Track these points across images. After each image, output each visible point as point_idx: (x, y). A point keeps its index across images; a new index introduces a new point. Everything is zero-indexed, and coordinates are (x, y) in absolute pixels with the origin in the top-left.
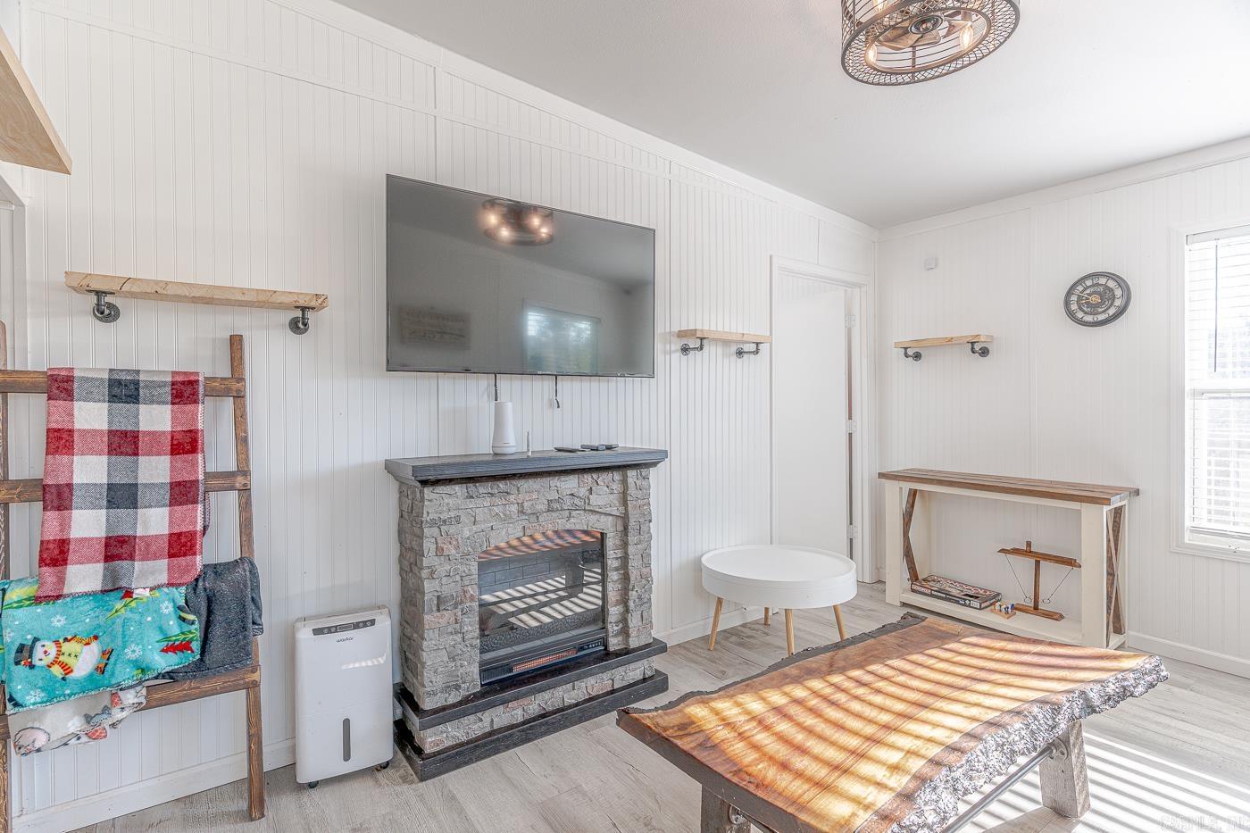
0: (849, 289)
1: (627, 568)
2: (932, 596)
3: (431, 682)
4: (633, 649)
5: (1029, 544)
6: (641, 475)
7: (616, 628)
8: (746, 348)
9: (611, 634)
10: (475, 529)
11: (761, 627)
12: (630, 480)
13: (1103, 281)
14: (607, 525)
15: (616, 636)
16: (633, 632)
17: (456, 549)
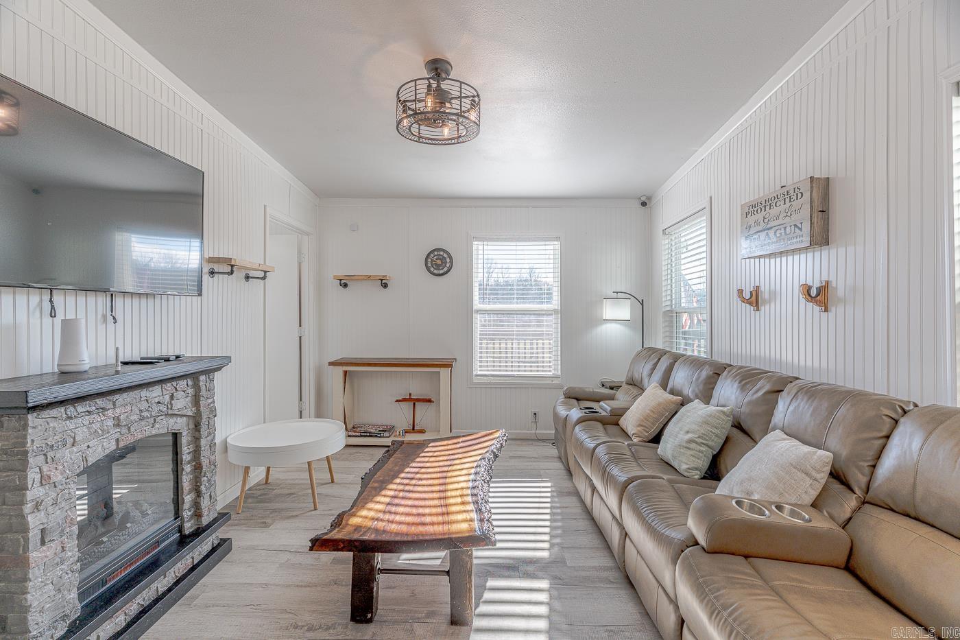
0: (300, 235)
1: (199, 458)
2: (361, 436)
3: (37, 624)
4: (206, 526)
5: (410, 394)
6: (209, 378)
7: (189, 514)
8: (252, 274)
9: (186, 520)
10: (75, 450)
11: (264, 487)
12: (202, 384)
13: (442, 253)
14: (181, 425)
15: (189, 520)
16: (205, 512)
17: (62, 474)
